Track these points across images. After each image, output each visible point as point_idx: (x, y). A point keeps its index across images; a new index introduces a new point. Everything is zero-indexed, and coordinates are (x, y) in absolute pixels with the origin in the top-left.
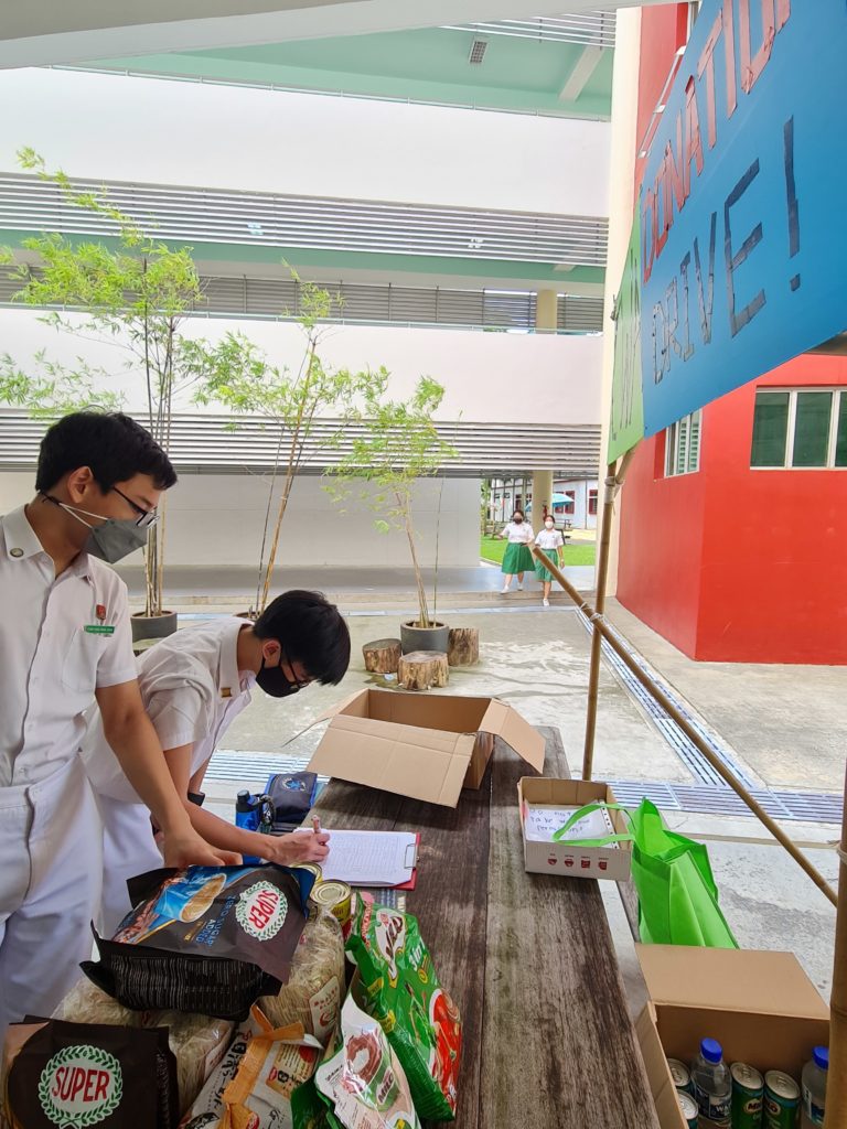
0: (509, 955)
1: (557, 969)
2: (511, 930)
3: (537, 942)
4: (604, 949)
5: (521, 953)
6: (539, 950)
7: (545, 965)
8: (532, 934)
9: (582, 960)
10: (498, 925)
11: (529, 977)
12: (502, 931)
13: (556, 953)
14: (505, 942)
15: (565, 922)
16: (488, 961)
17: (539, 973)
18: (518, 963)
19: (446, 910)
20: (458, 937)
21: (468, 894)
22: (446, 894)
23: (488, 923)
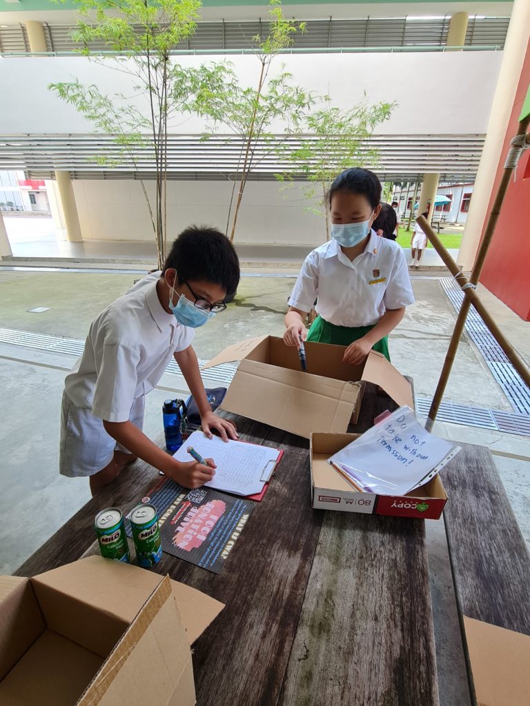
0: (322, 628)
1: (367, 658)
2: (330, 594)
3: (353, 615)
4: (422, 640)
5: (334, 627)
6: (353, 628)
7: (356, 649)
8: (350, 604)
9: (397, 652)
10: (319, 587)
11: (337, 663)
12: (321, 594)
13: (370, 636)
14: (321, 609)
15: (386, 594)
16: (299, 631)
17: (347, 661)
18: (328, 641)
19: (275, 557)
20: (277, 592)
21: (299, 541)
22: (279, 537)
23: (310, 581)
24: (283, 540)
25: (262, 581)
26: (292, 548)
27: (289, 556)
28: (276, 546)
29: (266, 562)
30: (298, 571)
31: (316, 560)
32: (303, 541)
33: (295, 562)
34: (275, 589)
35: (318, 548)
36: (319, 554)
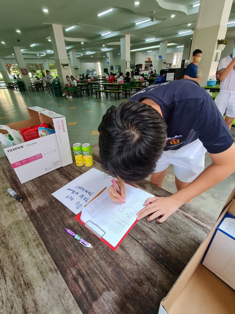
19: (44, 201)
20: (33, 197)
21: (40, 213)
22: (49, 206)
23: (23, 208)
24: (47, 207)
25: (41, 194)
26: (40, 209)
27: (39, 206)
28: (47, 203)
29: (45, 198)
30: (31, 206)
31: (26, 215)
32: (38, 215)
33: (34, 207)
34: (35, 197)
35: (29, 219)
36: (27, 218)
